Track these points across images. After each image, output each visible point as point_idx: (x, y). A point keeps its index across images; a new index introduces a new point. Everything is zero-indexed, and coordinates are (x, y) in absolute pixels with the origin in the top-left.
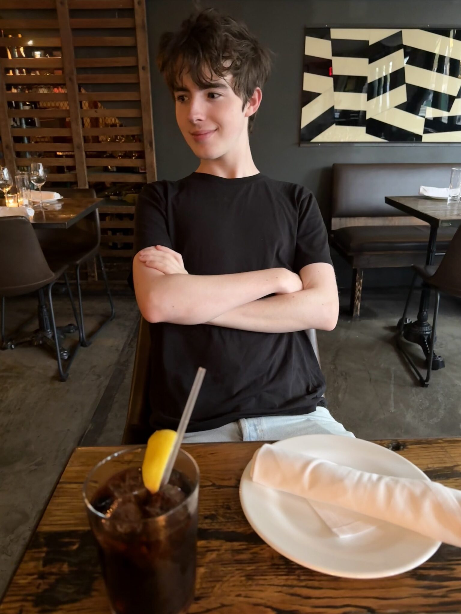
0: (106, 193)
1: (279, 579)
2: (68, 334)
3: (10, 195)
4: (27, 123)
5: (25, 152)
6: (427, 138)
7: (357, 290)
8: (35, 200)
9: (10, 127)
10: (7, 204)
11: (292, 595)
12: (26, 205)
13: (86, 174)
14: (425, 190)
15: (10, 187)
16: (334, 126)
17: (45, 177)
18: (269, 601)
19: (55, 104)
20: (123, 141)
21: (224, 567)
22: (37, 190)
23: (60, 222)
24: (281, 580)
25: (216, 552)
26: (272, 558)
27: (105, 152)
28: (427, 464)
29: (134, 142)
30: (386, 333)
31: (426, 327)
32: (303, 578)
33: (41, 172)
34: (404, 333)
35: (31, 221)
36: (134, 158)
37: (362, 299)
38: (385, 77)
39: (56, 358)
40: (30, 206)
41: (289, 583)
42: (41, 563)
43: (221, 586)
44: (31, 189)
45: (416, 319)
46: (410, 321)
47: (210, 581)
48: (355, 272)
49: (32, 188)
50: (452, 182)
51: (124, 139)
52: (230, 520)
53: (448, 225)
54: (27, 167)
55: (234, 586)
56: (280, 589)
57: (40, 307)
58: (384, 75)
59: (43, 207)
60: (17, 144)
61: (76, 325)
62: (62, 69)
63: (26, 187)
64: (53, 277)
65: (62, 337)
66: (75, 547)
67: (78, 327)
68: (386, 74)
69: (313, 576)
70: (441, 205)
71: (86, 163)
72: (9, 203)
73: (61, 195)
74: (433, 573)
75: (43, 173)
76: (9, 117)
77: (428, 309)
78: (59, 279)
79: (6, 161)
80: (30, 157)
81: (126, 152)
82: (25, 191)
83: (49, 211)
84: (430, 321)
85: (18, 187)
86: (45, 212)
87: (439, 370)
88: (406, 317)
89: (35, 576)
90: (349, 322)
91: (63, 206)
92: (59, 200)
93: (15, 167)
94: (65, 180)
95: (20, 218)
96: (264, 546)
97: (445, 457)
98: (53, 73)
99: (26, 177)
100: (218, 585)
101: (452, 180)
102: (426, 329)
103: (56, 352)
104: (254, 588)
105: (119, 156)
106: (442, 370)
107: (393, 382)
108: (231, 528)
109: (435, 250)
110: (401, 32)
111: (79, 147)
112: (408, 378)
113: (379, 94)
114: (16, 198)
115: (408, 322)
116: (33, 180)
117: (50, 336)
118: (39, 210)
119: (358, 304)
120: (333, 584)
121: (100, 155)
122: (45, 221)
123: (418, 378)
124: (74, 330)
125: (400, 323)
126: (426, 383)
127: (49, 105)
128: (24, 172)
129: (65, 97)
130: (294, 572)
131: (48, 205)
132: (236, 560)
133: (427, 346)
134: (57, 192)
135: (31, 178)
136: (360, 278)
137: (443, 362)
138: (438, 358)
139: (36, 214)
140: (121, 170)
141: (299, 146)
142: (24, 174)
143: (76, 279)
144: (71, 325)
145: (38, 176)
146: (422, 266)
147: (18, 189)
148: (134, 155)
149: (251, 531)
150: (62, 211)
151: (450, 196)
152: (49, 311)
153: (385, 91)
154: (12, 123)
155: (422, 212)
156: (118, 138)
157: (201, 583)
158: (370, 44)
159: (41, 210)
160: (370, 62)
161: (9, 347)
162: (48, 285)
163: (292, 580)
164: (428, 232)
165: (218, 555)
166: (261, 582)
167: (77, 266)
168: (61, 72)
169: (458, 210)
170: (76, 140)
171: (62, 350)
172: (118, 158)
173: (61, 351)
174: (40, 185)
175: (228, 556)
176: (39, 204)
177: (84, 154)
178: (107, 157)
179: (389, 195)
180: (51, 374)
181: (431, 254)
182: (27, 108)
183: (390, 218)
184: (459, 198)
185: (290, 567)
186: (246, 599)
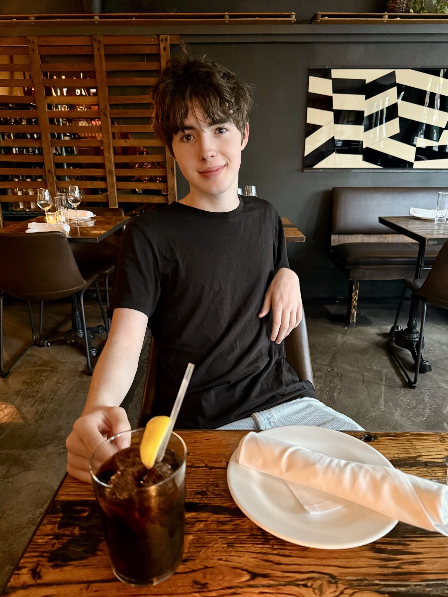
0: (134, 212)
1: (255, 547)
2: (96, 335)
3: (50, 213)
4: (66, 152)
5: (64, 176)
6: (418, 165)
7: (353, 300)
8: (72, 218)
9: (52, 155)
10: (47, 221)
11: (266, 561)
12: (64, 222)
13: (116, 196)
14: (414, 211)
15: (51, 206)
16: (334, 154)
17: (80, 198)
18: (245, 565)
19: (92, 135)
20: (149, 167)
21: (210, 536)
22: (74, 209)
23: (92, 237)
24: (258, 548)
25: (204, 523)
26: (251, 530)
27: (133, 177)
28: (394, 454)
29: (159, 168)
30: (379, 338)
31: (415, 335)
32: (276, 547)
33: (77, 194)
34: (395, 339)
35: (68, 236)
36: (158, 182)
37: (358, 308)
38: (382, 111)
39: (86, 355)
40: (67, 222)
41: (264, 551)
42: (57, 526)
43: (206, 551)
44: (68, 208)
45: (407, 327)
46: (401, 328)
47: (197, 547)
48: (352, 283)
49: (70, 207)
50: (439, 205)
51: (150, 165)
52: (218, 496)
53: (434, 243)
54: (66, 189)
55: (217, 551)
56: (255, 555)
57: (74, 310)
58: (381, 109)
59: (78, 224)
60: (58, 170)
61: (104, 326)
62: (98, 105)
63: (64, 206)
64: (85, 284)
65: (92, 336)
66: (85, 514)
67: (106, 328)
68: (383, 108)
69: (285, 545)
70: (428, 225)
71: (117, 186)
72: (49, 219)
73: (94, 213)
74: (389, 547)
75: (79, 195)
76: (52, 146)
77: (417, 318)
78: (91, 286)
79: (48, 184)
80: (69, 180)
81: (151, 176)
82: (63, 210)
83: (82, 228)
84: (418, 329)
85: (57, 207)
86: (80, 228)
87: (426, 373)
88: (397, 325)
89: (51, 537)
90: (346, 328)
91: (95, 223)
92: (92, 218)
93: (56, 189)
94: (98, 201)
95: (58, 233)
96: (244, 519)
97: (411, 448)
98: (90, 109)
99: (64, 198)
100: (203, 550)
101: (439, 202)
102: (415, 336)
103: (86, 349)
104: (233, 554)
105: (145, 180)
106: (429, 373)
107: (384, 383)
108: (218, 502)
109: (423, 265)
110: (394, 72)
111: (110, 172)
112: (398, 380)
113: (376, 126)
114: (55, 215)
115: (399, 329)
116: (70, 200)
117: (81, 336)
118: (75, 226)
119: (354, 312)
120: (301, 554)
121: (128, 179)
122: (79, 236)
123: (407, 380)
124: (102, 330)
125: (393, 329)
126: (414, 385)
127: (86, 135)
128: (62, 194)
129: (100, 129)
130: (269, 542)
131: (83, 222)
132: (219, 530)
133: (416, 351)
134: (91, 211)
135: (69, 199)
136: (356, 289)
137: (430, 366)
138: (425, 362)
139: (71, 230)
140: (146, 192)
141: (303, 171)
142: (62, 195)
143: (105, 287)
144: (100, 326)
145: (74, 197)
146: (411, 280)
147: (57, 208)
148: (158, 179)
149: (235, 506)
150: (94, 228)
151: (437, 217)
152: (81, 313)
153: (381, 123)
154: (54, 151)
155: (411, 231)
156: (145, 165)
157: (189, 548)
158: (367, 82)
159: (77, 226)
160: (367, 98)
161: (46, 345)
162: (80, 292)
163: (266, 548)
164: (417, 248)
165: (205, 525)
166: (241, 549)
167: (106, 275)
168: (97, 107)
169: (444, 229)
170: (108, 166)
171: (91, 348)
172: (145, 182)
173: (89, 349)
174: (75, 205)
175: (214, 526)
176: (74, 221)
177: (115, 178)
178: (135, 181)
179: (382, 215)
180: (81, 368)
181: (419, 268)
182: (67, 138)
183: (384, 236)
184: (445, 219)
185: (266, 537)
186: (226, 563)
